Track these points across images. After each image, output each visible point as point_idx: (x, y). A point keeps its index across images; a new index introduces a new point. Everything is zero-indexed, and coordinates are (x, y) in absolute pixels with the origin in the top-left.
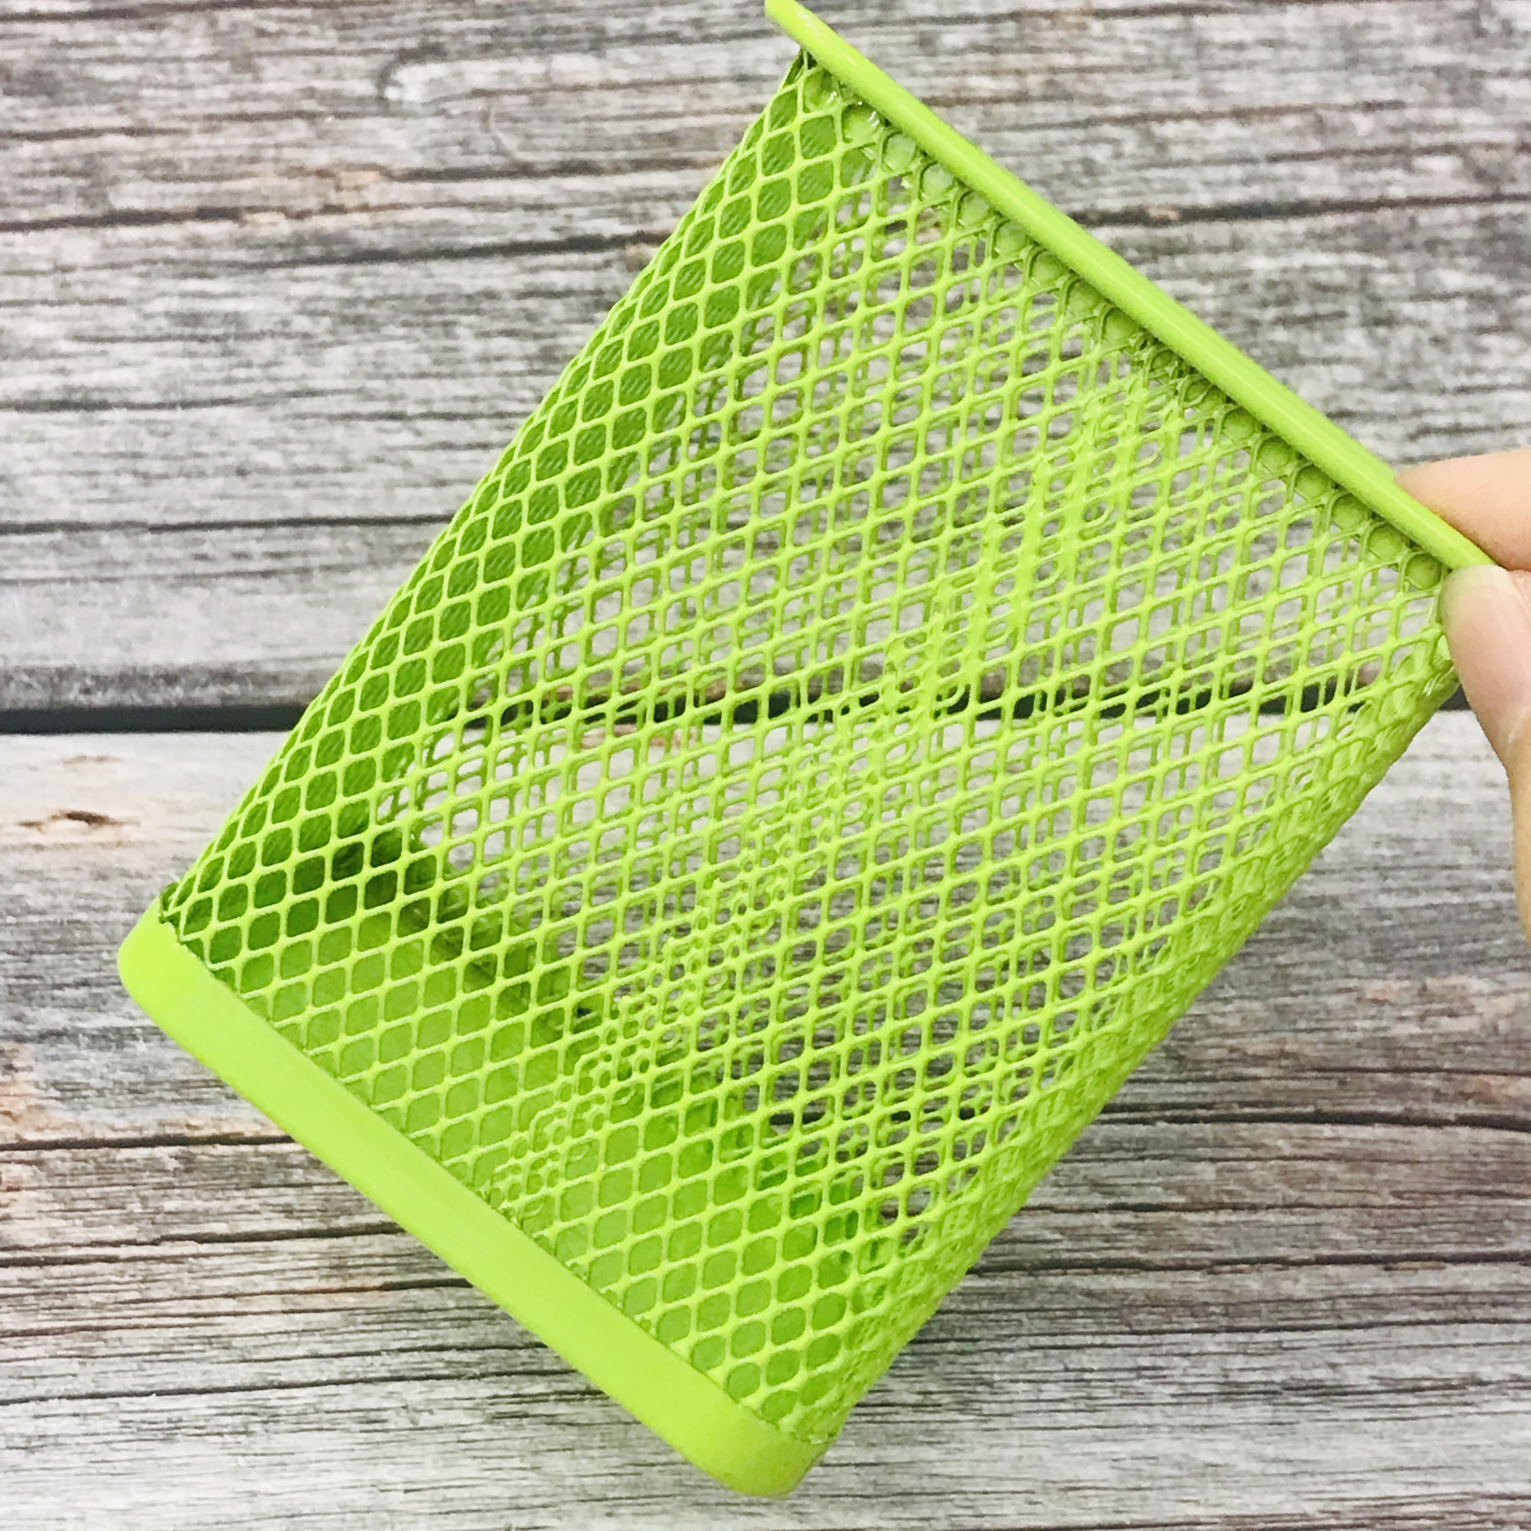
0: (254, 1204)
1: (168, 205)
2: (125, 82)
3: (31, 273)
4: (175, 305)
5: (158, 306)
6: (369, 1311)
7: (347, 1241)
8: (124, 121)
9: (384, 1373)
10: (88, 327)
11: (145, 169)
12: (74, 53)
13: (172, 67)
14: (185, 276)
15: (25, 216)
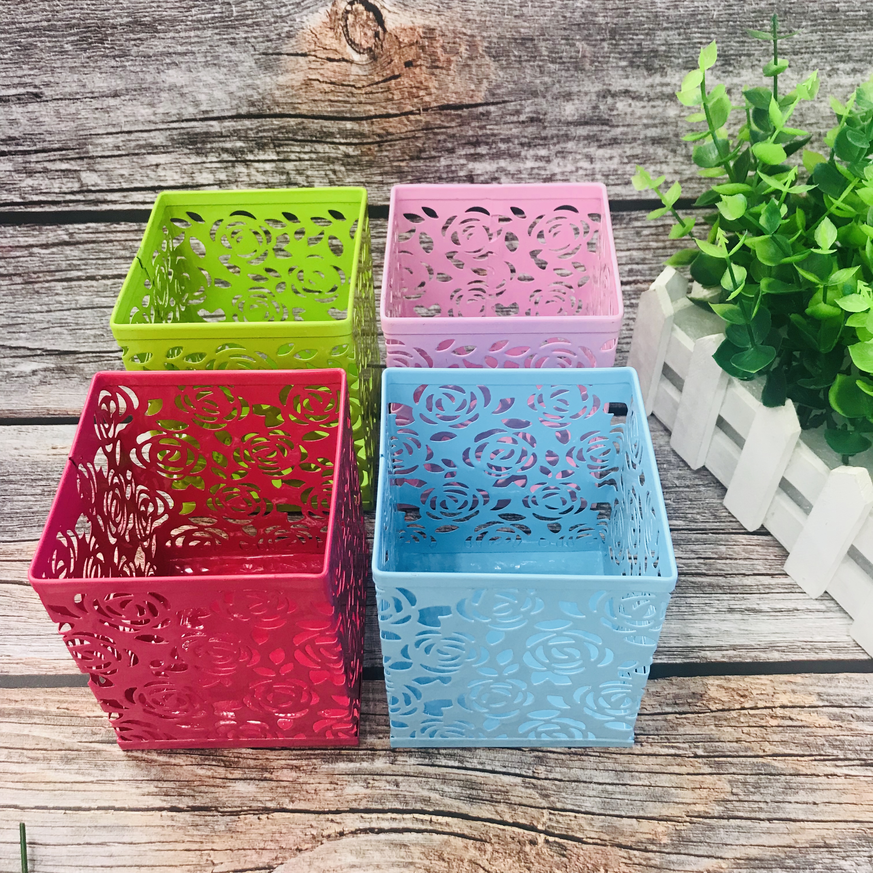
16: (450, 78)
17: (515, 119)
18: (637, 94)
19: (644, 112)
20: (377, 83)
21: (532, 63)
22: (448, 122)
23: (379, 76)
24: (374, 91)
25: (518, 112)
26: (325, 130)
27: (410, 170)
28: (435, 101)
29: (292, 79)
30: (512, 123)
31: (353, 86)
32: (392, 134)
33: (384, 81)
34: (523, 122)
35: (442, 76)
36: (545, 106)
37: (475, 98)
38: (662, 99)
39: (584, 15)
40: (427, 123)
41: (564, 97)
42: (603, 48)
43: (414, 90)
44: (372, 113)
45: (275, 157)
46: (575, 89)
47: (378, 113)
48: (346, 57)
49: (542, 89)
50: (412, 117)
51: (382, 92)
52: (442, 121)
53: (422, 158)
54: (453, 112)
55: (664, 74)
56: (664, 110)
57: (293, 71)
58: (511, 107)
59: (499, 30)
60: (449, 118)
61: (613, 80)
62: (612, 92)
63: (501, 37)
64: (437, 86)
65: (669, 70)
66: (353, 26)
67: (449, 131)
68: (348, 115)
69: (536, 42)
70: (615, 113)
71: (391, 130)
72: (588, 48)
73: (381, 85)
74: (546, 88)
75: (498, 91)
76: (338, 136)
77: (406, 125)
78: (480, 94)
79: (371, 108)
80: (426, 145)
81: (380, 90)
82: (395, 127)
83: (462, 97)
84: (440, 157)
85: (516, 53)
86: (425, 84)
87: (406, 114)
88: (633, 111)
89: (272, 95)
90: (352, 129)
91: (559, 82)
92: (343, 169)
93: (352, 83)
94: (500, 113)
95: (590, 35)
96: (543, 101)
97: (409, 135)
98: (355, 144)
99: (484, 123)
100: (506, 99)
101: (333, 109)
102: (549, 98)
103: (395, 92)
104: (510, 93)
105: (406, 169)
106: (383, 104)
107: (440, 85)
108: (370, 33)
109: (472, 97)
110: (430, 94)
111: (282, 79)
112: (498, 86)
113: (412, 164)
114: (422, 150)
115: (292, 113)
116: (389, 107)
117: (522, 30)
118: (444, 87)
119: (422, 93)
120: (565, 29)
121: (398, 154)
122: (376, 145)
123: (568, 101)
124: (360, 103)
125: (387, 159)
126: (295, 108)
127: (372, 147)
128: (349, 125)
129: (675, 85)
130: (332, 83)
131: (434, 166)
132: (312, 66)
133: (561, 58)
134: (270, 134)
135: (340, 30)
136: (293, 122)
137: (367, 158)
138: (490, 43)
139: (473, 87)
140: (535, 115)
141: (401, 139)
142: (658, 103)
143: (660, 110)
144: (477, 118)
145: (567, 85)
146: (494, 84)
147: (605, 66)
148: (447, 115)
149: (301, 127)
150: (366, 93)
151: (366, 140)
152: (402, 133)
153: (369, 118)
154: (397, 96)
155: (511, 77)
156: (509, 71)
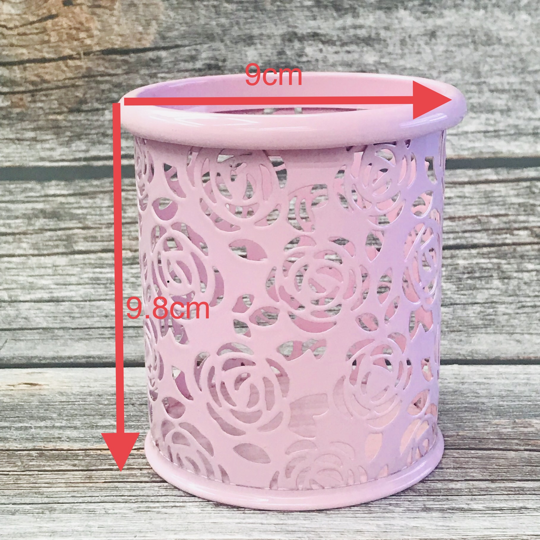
0: (63, 464)
1: (93, 248)
2: (83, 214)
3: (46, 267)
4: (91, 275)
5: (85, 276)
6: (97, 487)
7: (94, 472)
8: (80, 225)
9: (99, 501)
10: (61, 281)
11: (86, 239)
12: (67, 206)
13: (98, 209)
14: (96, 267)
15: (45, 252)
16: (114, 19)
17: (190, 66)
18: (328, 37)
19: (337, 58)
20: (32, 23)
21: (206, 3)
22: (112, 68)
23: (34, 15)
24: (28, 32)
25: (193, 58)
27: (69, 124)
28: (98, 44)
30: (187, 71)
31: (4, 26)
32: (47, 82)
33: (40, 21)
34: (200, 70)
35: (106, 17)
36: (223, 52)
37: (144, 42)
38: (357, 44)
40: (89, 69)
41: (244, 41)
43: (74, 32)
44: (25, 58)
46: (256, 32)
47: (32, 57)
49: (220, 32)
50: (70, 62)
51: (37, 34)
52: (106, 68)
53: (83, 111)
54: (118, 57)
55: (356, 15)
56: (361, 56)
58: (185, 52)
60: (114, 64)
61: (299, 22)
62: (299, 35)
64: (99, 27)
65: (361, 10)
67: (115, 80)
70: (304, 59)
71: (47, 77)
73: (37, 25)
74: (223, 31)
75: (170, 34)
77: (63, 71)
78: (148, 37)
79: (24, 51)
80: (88, 96)
81: (35, 31)
82: (51, 74)
83: (129, 39)
84: (104, 109)
86: (87, 25)
87: (64, 58)
88: (326, 57)
91: (238, 23)
93: (3, 23)
94: (173, 59)
96: (221, 46)
97: (68, 83)
98: (4, 94)
99: (154, 71)
100: (179, 43)
102: (228, 42)
103: (53, 33)
104: (183, 37)
105: (64, 123)
106: (38, 47)
107: (103, 27)
109: (140, 40)
110: (91, 36)
112: (170, 29)
113: (71, 117)
114: (83, 101)
116: (45, 50)
118: (108, 28)
119: (82, 35)
121: (55, 105)
122: (29, 94)
123: (249, 45)
124: (12, 45)
125: (41, 112)
127: (24, 96)
129: (370, 27)
131: (97, 120)
137: (18, 110)
139: (140, 29)
140: (213, 62)
141: (58, 88)
142: (353, 47)
143: (356, 56)
144: (147, 64)
145: (247, 26)
146: (164, 25)
147: (288, 5)
148: (111, 60)
150: (19, 34)
151: (17, 89)
152: (59, 81)
153: (21, 62)
154: (54, 38)
155: (184, 18)
156: (180, 11)
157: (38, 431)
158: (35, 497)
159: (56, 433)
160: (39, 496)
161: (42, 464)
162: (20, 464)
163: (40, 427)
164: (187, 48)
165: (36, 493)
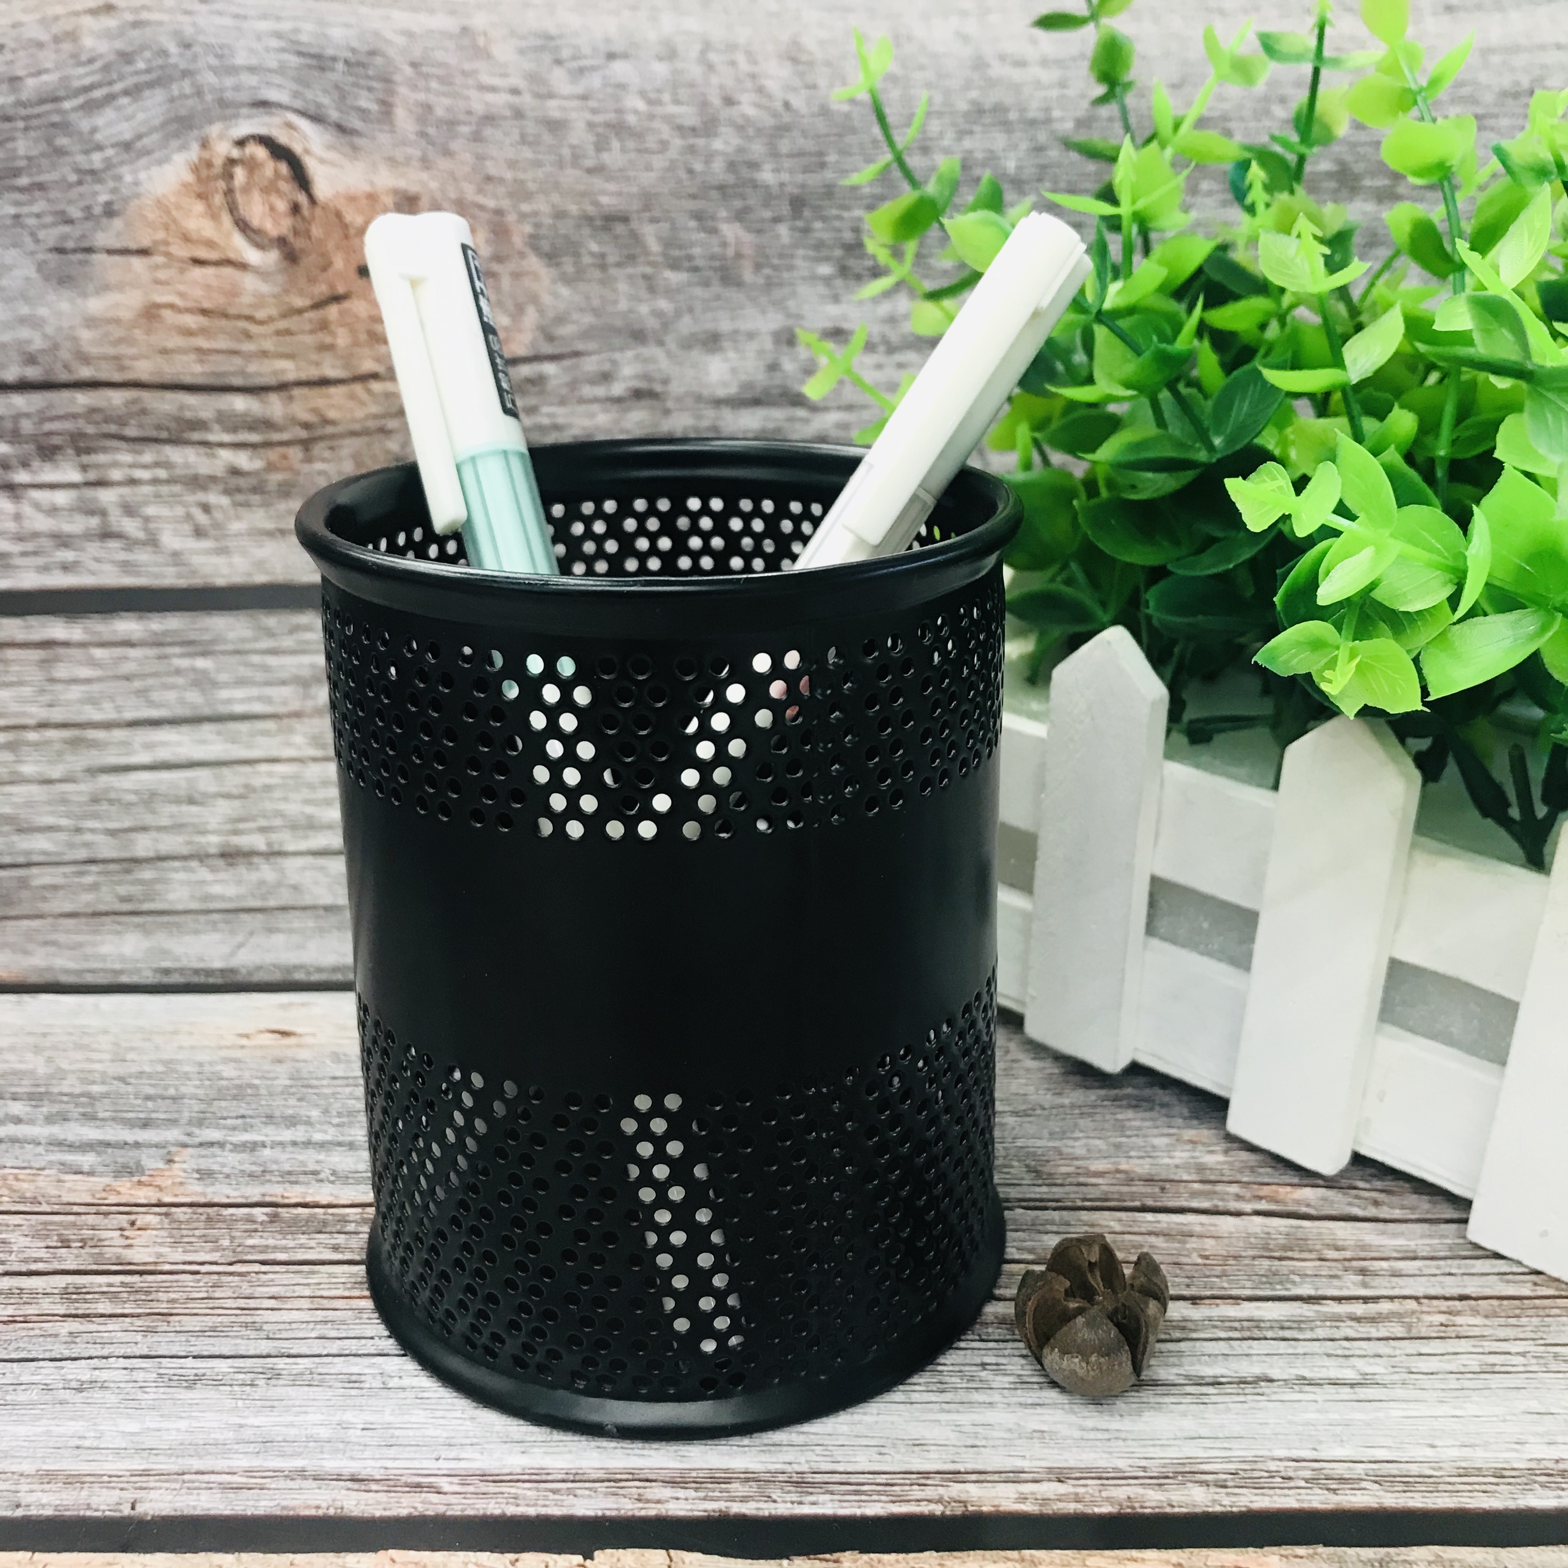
17: (600, 391)
19: (881, 376)
20: (300, 312)
21: (630, 270)
23: (303, 295)
24: (294, 328)
25: (606, 377)
26: (188, 415)
29: (117, 305)
30: (595, 400)
31: (250, 318)
32: (332, 423)
33: (315, 307)
34: (619, 399)
36: (664, 364)
37: (512, 345)
38: (916, 349)
39: (732, 166)
41: (704, 343)
42: (778, 237)
44: (291, 376)
45: (75, 476)
46: (725, 326)
47: (303, 376)
48: (232, 256)
49: (656, 326)
51: (312, 332)
57: (120, 287)
58: (590, 365)
59: (556, 198)
61: (807, 306)
63: (560, 215)
66: (246, 189)
68: (237, 381)
69: (634, 225)
71: (332, 414)
72: (748, 238)
73: (309, 315)
74: (663, 324)
75: (562, 331)
76: (216, 427)
78: (520, 336)
79: (288, 364)
81: (308, 327)
82: (340, 408)
85: (594, 247)
87: (362, 378)
89: (75, 339)
90: (246, 414)
91: (690, 310)
92: (225, 501)
93: (247, 312)
94: (566, 378)
95: (746, 210)
96: (660, 353)
97: (371, 424)
98: (253, 446)
100: (580, 346)
101: (207, 368)
102: (672, 345)
103: (340, 331)
104: (586, 334)
106: (314, 357)
108: (282, 206)
111: (96, 305)
112: (560, 320)
115: (117, 377)
116: (326, 362)
117: (605, 200)
120: (694, 197)
122: (299, 447)
123: (713, 351)
124: (264, 354)
126: (122, 368)
127: (290, 450)
128: (240, 403)
130: (204, 312)
132: (162, 275)
133: (690, 258)
134: (67, 425)
135: (218, 199)
136: (117, 398)
137: (280, 477)
138: (537, 226)
139: (506, 321)
140: (643, 384)
141: (353, 434)
145: (709, 316)
146: (551, 314)
147: (786, 275)
149: (135, 408)
150: (278, 333)
151: (276, 437)
152: (354, 421)
153: (282, 387)
154: (342, 339)
155: (588, 298)
156: (582, 286)
157: (277, 1153)
158: (242, 1337)
159: (310, 1158)
160: (253, 1334)
161: (271, 1242)
162: (226, 1243)
163: (281, 1144)
164: (594, 358)
165: (246, 1325)
